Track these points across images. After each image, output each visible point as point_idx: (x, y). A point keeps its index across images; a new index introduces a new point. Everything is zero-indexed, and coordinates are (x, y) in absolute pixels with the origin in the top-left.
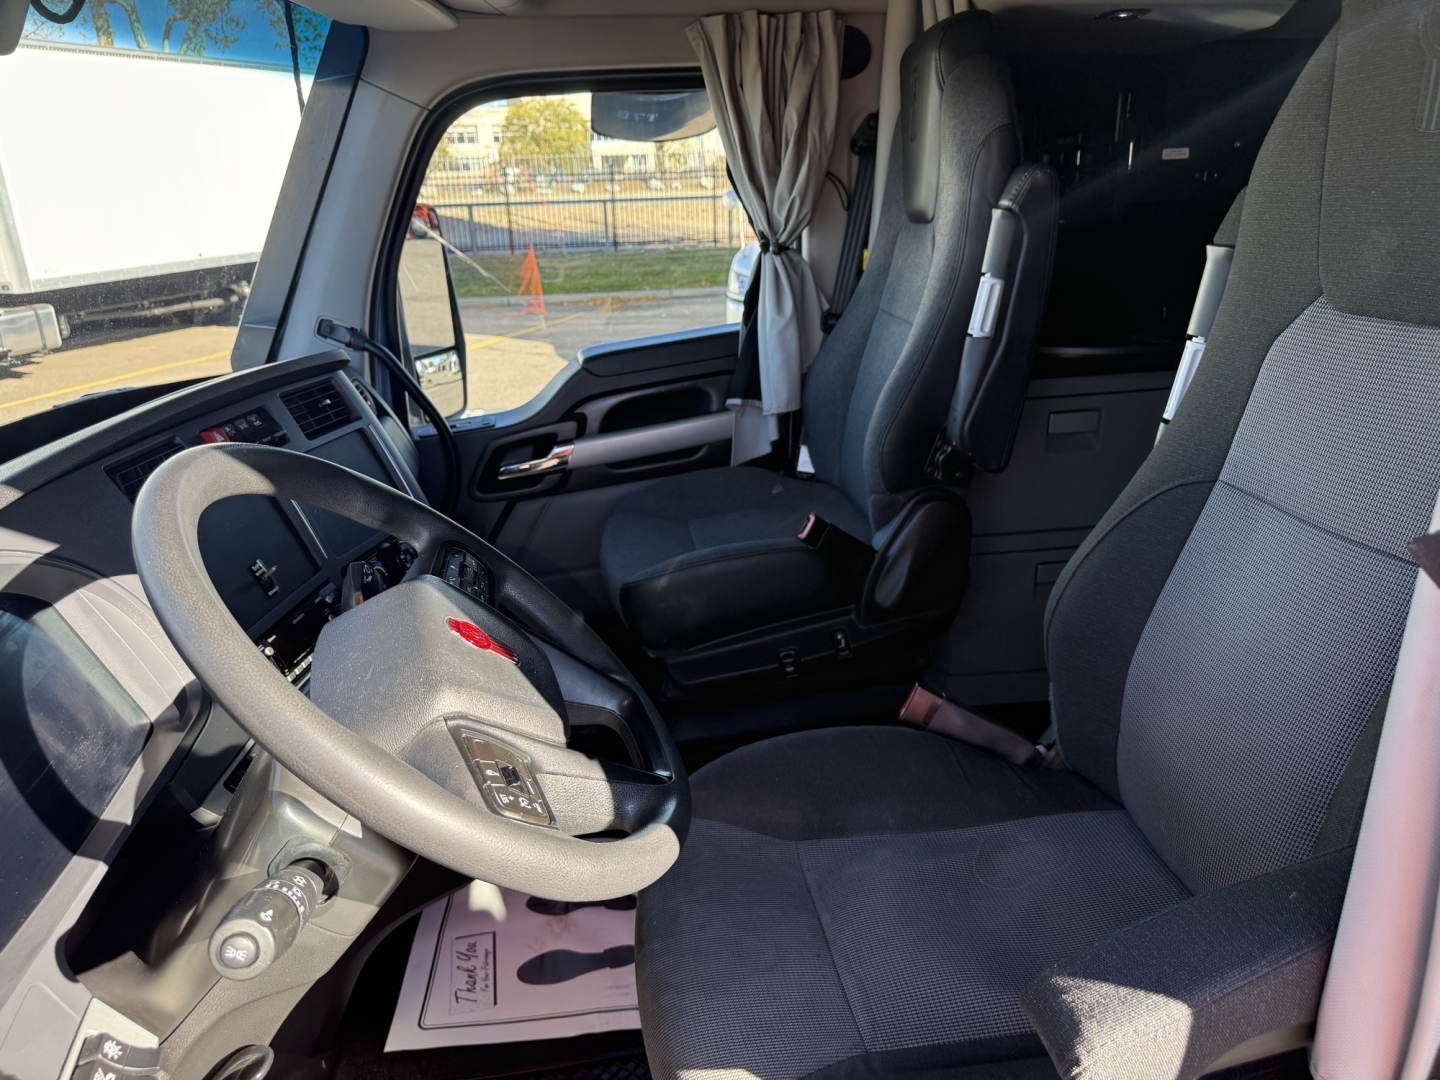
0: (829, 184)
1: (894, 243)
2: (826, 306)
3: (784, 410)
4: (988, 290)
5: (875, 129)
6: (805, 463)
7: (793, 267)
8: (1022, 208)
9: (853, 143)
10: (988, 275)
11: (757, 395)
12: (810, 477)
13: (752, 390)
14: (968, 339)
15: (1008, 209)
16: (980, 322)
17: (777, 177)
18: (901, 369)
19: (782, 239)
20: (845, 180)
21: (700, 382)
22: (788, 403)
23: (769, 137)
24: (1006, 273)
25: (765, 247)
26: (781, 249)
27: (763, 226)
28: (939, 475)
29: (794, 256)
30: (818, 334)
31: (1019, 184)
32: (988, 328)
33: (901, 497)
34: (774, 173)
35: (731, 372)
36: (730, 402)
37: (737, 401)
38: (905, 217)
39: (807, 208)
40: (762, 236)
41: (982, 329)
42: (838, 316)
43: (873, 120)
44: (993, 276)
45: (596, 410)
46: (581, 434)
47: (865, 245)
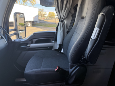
0: (70, 13)
1: (78, 22)
2: (68, 30)
3: (60, 44)
4: (96, 30)
5: (77, 6)
6: (62, 51)
7: (63, 24)
8: (106, 14)
9: (74, 8)
10: (96, 27)
11: (57, 41)
12: (63, 53)
13: (56, 40)
14: (91, 39)
15: (102, 14)
16: (94, 36)
17: (62, 11)
18: (77, 42)
19: (62, 20)
20: (72, 13)
21: (50, 38)
22: (61, 43)
23: (61, 5)
24: (100, 27)
25: (60, 21)
26: (62, 21)
27: (59, 18)
28: (82, 62)
29: (64, 23)
30: (66, 34)
31: (106, 9)
32: (95, 38)
33: (75, 65)
34: (62, 10)
35: (54, 37)
36: (53, 41)
37: (54, 42)
38: (80, 18)
39: (66, 16)
40: (59, 19)
41: (94, 38)
42: (69, 32)
43: (77, 5)
44: (98, 27)
45: (35, 40)
46: (32, 43)
47: (74, 22)
